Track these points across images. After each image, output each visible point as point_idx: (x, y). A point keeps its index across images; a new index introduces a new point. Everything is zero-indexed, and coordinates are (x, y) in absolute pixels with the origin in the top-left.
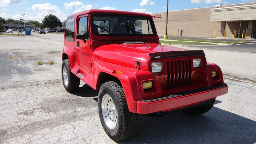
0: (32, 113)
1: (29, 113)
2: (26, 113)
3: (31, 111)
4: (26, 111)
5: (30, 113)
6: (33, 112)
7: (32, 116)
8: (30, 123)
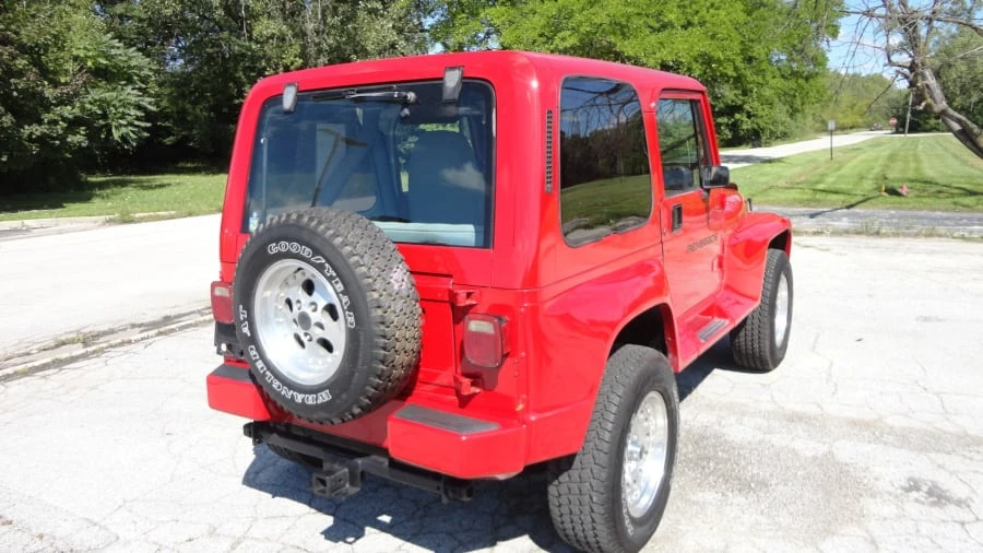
0: (914, 486)
1: (925, 488)
2: (938, 496)
3: (914, 494)
4: (933, 504)
5: (918, 489)
6: (908, 490)
7: (916, 475)
8: (933, 455)
